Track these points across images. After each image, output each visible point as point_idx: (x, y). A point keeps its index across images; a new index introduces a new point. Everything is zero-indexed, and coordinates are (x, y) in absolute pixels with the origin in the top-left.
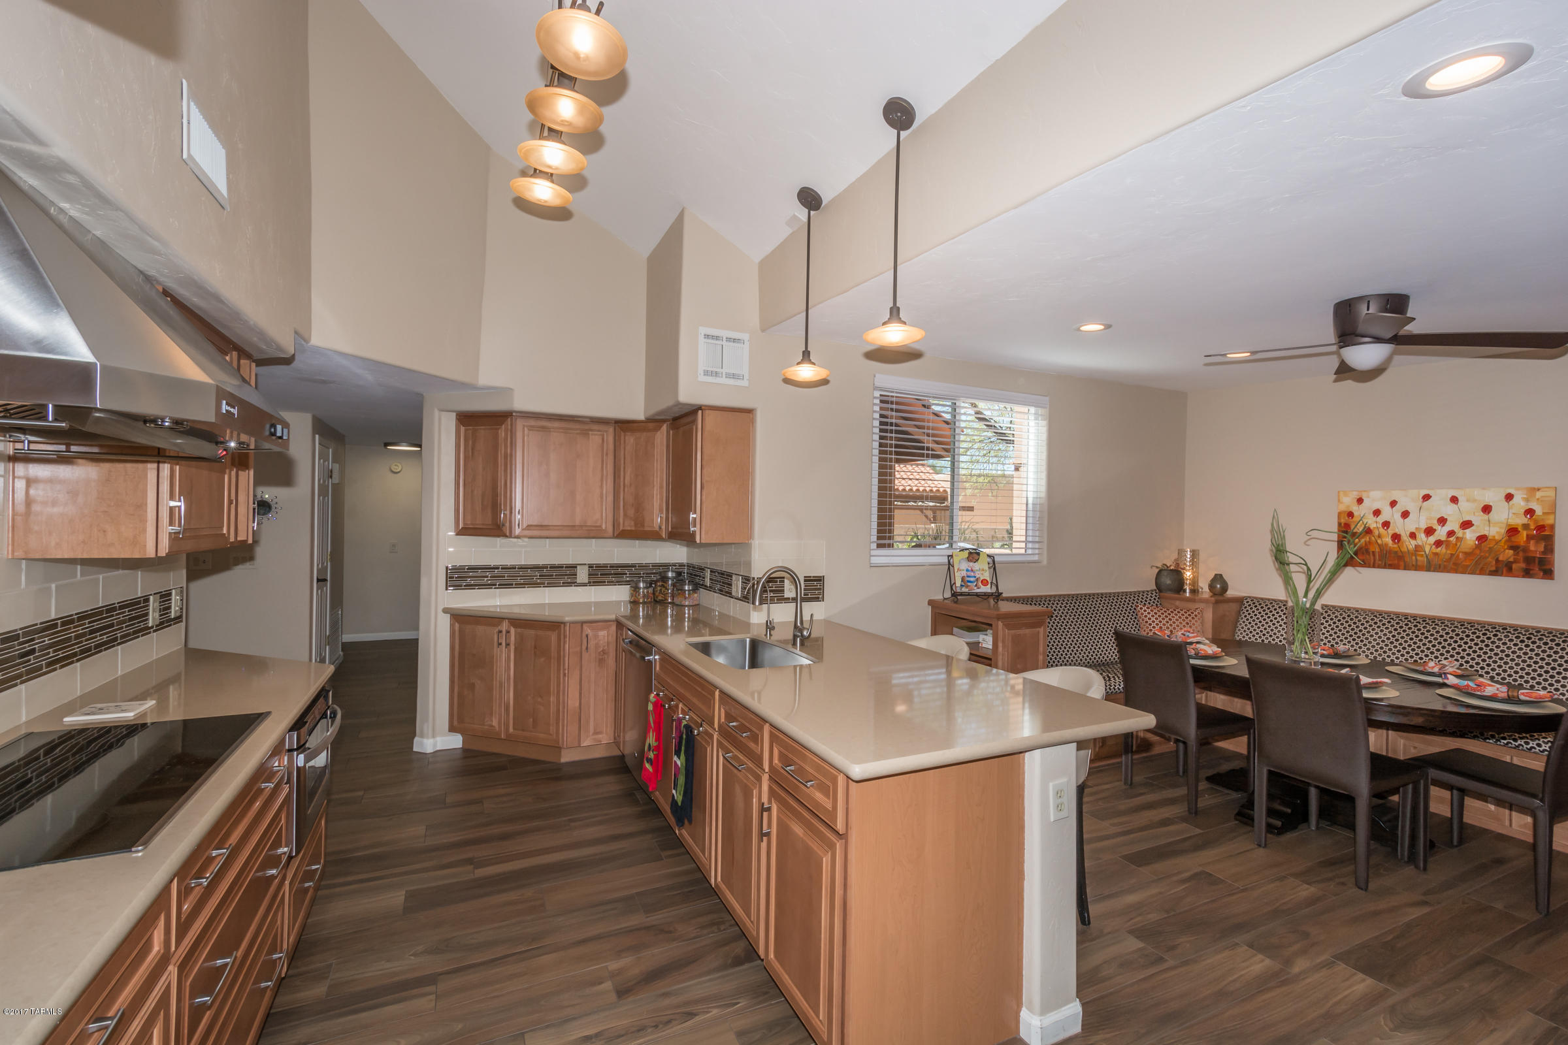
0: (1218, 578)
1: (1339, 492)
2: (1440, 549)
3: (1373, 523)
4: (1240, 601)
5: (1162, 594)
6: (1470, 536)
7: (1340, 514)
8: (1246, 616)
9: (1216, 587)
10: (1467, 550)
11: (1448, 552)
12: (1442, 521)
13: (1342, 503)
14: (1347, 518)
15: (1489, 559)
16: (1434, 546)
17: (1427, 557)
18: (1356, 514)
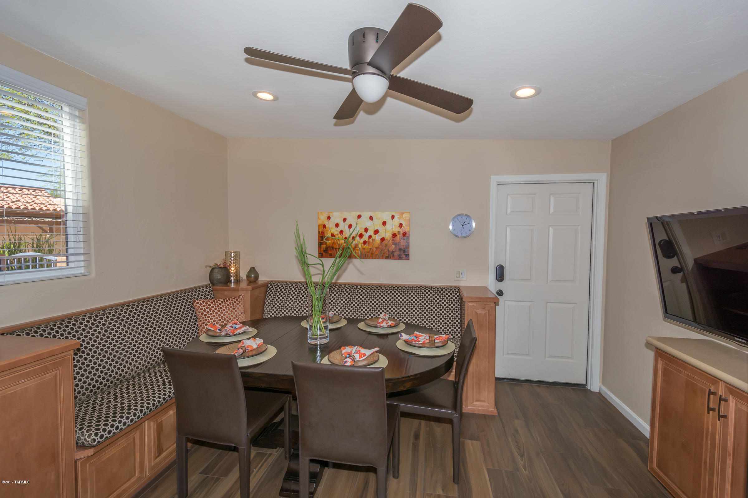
0: (253, 270)
1: (318, 212)
2: (365, 246)
3: (335, 231)
4: (266, 285)
5: (215, 287)
6: (378, 238)
7: (319, 226)
8: (270, 295)
9: (251, 277)
10: (377, 246)
11: (369, 247)
12: (366, 230)
13: (320, 219)
14: (323, 229)
15: (386, 251)
16: (363, 245)
17: (360, 250)
18: (327, 226)
